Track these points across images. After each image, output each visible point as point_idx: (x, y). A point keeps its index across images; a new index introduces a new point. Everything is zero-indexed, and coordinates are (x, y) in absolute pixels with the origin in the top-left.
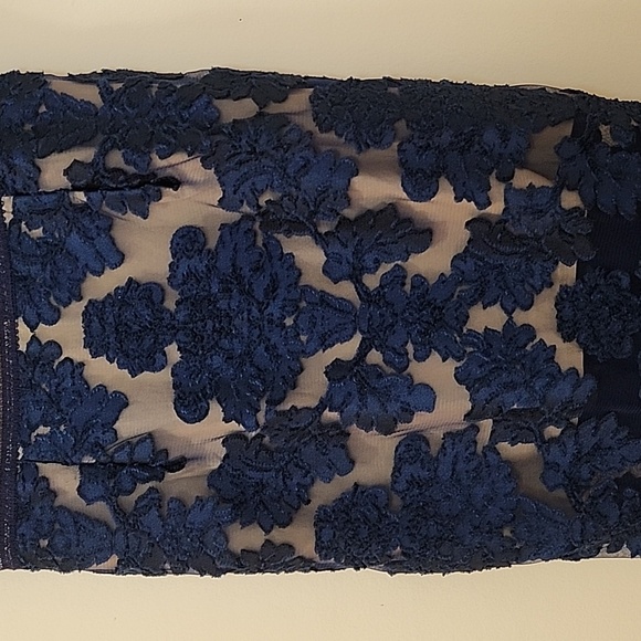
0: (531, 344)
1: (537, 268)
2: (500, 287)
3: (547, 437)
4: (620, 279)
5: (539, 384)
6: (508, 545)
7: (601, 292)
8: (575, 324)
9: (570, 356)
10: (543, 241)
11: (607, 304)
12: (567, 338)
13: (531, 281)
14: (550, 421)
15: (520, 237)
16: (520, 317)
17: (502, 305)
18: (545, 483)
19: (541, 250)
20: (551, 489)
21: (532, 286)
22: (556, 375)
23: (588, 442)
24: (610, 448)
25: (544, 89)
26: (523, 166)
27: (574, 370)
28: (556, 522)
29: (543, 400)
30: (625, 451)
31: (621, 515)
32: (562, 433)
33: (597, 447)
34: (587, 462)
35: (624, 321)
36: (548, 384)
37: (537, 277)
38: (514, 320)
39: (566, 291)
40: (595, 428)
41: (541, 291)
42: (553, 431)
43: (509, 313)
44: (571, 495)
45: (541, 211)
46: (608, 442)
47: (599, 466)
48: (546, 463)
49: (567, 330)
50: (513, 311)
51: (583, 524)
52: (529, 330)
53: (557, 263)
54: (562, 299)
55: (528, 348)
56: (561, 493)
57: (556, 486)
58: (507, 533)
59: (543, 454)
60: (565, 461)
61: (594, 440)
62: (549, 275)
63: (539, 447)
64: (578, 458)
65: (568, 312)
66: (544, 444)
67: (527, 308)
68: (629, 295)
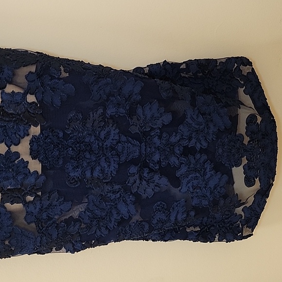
0: (17, 160)
1: (22, 128)
2: (5, 135)
3: (27, 201)
4: (59, 133)
5: (20, 178)
6: (7, 248)
7: (50, 139)
8: (38, 152)
9: (35, 166)
10: (22, 116)
11: (52, 144)
12: (34, 158)
13: (19, 133)
14: (27, 194)
15: (12, 114)
16: (14, 149)
17: (5, 143)
18: (26, 221)
19: (22, 120)
20: (29, 223)
21: (20, 136)
22: (28, 173)
23: (46, 203)
24: (55, 206)
25: (27, 51)
26: (11, 83)
27: (36, 172)
28: (29, 237)
29: (22, 185)
30: (62, 207)
31: (58, 234)
32: (34, 199)
33: (50, 205)
34: (45, 212)
35: (60, 151)
36: (24, 178)
37: (22, 131)
38: (11, 150)
39: (35, 138)
40: (48, 197)
41: (23, 138)
42: (30, 198)
43: (9, 147)
44: (37, 226)
45: (18, 103)
46: (55, 203)
47: (51, 213)
48: (27, 212)
49: (34, 154)
50: (11, 146)
51: (41, 238)
52: (17, 154)
53: (30, 126)
54: (33, 141)
55: (16, 162)
56: (33, 225)
57: (31, 222)
58: (7, 243)
59: (26, 208)
60: (36, 211)
61: (49, 202)
62: (27, 131)
63: (24, 205)
64: (41, 210)
65: (35, 147)
66: (26, 204)
67: (16, 145)
68: (63, 140)
